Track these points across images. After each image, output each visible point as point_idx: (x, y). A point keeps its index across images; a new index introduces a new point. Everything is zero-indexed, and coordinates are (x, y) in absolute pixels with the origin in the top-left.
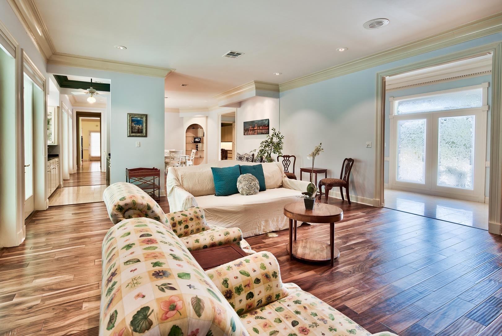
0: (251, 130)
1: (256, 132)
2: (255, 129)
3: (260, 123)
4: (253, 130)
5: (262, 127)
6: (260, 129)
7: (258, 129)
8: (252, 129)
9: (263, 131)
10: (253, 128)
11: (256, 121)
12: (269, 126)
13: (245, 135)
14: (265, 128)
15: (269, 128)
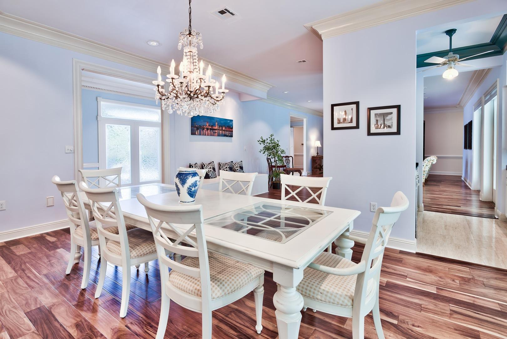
0: (207, 129)
1: (215, 133)
2: (214, 128)
3: (222, 122)
4: (211, 129)
5: (226, 128)
6: (222, 130)
7: (219, 129)
8: (210, 127)
9: (227, 133)
10: (212, 126)
11: (217, 119)
12: (232, 128)
13: (195, 134)
14: (228, 129)
15: (232, 131)
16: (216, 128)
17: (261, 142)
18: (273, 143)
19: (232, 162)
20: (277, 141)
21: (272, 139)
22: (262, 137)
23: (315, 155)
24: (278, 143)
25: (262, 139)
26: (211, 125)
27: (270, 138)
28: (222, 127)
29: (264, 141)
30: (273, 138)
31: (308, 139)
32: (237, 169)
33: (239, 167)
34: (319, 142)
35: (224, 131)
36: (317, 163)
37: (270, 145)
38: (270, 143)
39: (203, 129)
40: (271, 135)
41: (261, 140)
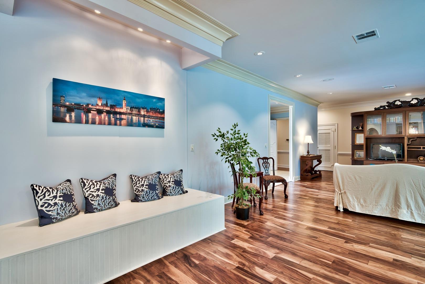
0: (100, 112)
2: (118, 110)
4: (108, 112)
5: (147, 112)
6: (139, 115)
7: (131, 114)
8: (108, 109)
12: (163, 113)
13: (63, 121)
14: (153, 114)
15: (164, 118)
16: (124, 110)
17: (218, 136)
18: (237, 139)
19: (159, 173)
20: (244, 135)
21: (235, 131)
22: (219, 129)
23: (305, 154)
24: (246, 138)
25: (220, 132)
26: (109, 105)
27: (232, 130)
28: (139, 109)
29: (223, 136)
30: (237, 129)
31: (295, 133)
32: (170, 186)
33: (172, 182)
34: (311, 136)
35: (144, 116)
36: (307, 165)
37: (232, 142)
38: (232, 139)
39: (88, 111)
40: (235, 125)
41: (218, 134)
